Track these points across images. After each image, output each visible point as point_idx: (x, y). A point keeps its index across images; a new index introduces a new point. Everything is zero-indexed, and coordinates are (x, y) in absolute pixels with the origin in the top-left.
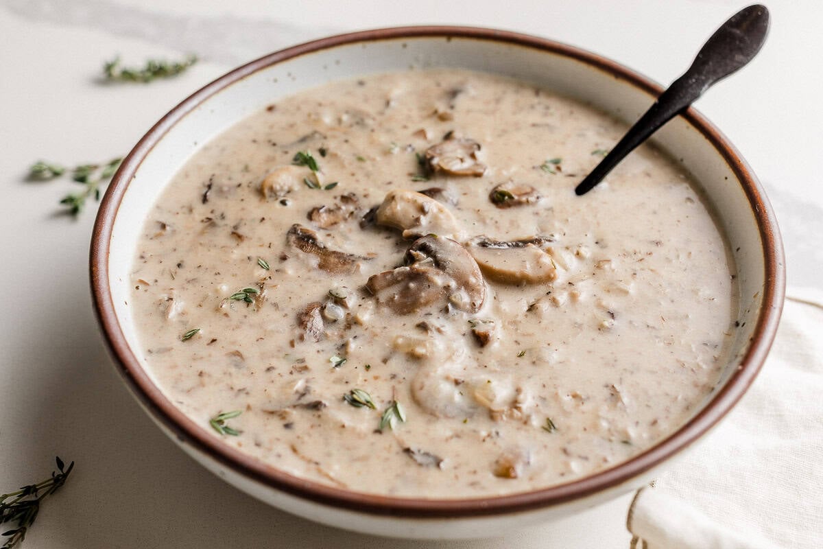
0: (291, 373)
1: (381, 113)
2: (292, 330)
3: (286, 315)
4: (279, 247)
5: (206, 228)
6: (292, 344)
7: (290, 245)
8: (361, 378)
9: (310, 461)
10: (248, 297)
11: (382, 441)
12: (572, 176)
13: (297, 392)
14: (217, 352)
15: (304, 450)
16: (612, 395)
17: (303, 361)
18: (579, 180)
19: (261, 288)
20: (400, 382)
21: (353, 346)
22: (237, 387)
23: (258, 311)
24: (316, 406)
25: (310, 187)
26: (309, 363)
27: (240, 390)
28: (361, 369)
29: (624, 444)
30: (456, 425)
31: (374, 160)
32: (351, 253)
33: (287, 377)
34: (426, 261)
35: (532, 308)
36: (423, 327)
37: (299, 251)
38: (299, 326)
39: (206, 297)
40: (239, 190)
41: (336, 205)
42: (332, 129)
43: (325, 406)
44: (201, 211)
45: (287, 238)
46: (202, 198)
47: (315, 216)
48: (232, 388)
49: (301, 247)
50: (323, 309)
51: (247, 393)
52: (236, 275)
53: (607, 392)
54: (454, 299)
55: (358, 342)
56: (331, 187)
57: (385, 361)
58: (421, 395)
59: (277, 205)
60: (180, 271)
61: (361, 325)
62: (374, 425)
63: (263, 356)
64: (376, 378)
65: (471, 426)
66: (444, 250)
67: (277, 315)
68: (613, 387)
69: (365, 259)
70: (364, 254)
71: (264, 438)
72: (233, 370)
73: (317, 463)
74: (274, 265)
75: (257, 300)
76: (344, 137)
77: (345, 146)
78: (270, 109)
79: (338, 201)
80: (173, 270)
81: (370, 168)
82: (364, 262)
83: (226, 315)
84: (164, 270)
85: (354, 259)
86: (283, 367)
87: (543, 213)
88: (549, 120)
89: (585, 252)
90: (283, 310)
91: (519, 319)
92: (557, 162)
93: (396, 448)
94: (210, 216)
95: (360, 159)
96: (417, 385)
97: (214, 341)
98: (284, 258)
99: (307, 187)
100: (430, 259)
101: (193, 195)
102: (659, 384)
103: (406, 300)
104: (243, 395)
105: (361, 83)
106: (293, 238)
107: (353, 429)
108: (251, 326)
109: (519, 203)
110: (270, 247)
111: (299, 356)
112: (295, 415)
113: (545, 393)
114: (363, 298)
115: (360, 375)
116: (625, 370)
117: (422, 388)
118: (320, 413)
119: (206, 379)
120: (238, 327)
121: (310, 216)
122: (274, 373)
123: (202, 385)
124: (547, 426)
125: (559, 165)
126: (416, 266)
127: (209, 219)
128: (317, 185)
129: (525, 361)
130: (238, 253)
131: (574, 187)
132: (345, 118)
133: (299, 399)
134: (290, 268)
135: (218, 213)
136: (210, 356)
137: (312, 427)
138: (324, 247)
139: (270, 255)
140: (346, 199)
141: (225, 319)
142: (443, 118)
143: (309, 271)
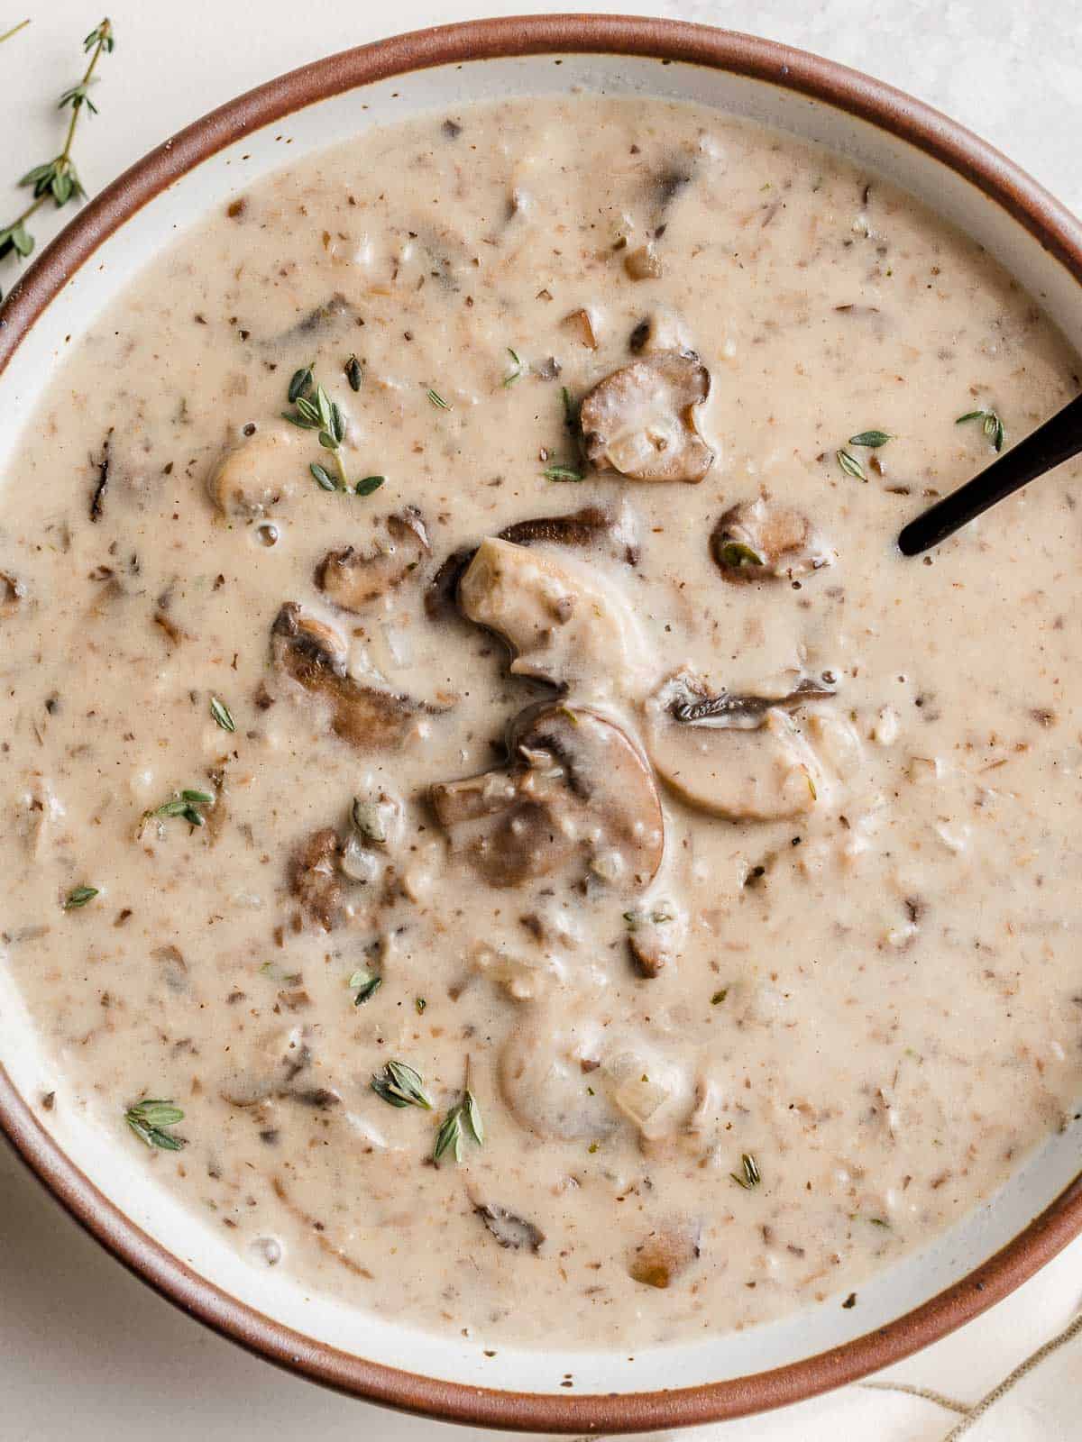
0: (277, 1010)
1: (492, 241)
2: (279, 902)
3: (265, 860)
4: (253, 668)
5: (100, 599)
6: (278, 938)
7: (276, 669)
8: (406, 1030)
9: (306, 1219)
10: (192, 811)
11: (439, 1184)
12: (901, 491)
13: (286, 1061)
14: (135, 944)
15: (296, 1191)
16: (874, 1111)
17: (296, 980)
18: (912, 508)
19: (219, 787)
20: (479, 1047)
21: (396, 950)
22: (174, 1038)
23: (212, 845)
24: (320, 1100)
25: (322, 486)
26: (309, 986)
27: (180, 1044)
28: (408, 1006)
29: (873, 1226)
30: (576, 1156)
31: (465, 404)
32: (404, 691)
33: (268, 1019)
34: (550, 774)
35: (756, 877)
36: (533, 927)
37: (296, 686)
38: (293, 895)
39: (107, 802)
40: (169, 482)
41: (376, 543)
42: (377, 290)
43: (337, 1101)
44: (89, 543)
45: (272, 646)
46: (88, 505)
47: (331, 579)
48: (165, 1038)
49: (300, 675)
50: (339, 851)
51: (194, 1051)
52: (166, 740)
53: (864, 1104)
54: (597, 869)
55: (407, 941)
56: (368, 486)
57: (455, 993)
58: (517, 1087)
59: (251, 539)
60: (53, 722)
61: (414, 901)
62: (425, 1145)
63: (222, 965)
64: (436, 1032)
65: (601, 1161)
66: (588, 755)
67: (248, 859)
68: (880, 1094)
69: (432, 711)
70: (429, 699)
71: (226, 1162)
72: (165, 994)
73: (319, 1226)
74: (244, 717)
75: (208, 817)
76: (404, 323)
77: (405, 353)
78: (236, 210)
79: (382, 532)
80: (39, 721)
81: (457, 432)
82: (429, 718)
83: (149, 852)
84: (20, 717)
85: (407, 710)
86: (261, 993)
87: (820, 602)
88: (876, 295)
89: (888, 731)
90: (260, 845)
91: (725, 906)
92: (874, 440)
93: (462, 1203)
94: (108, 561)
95: (435, 400)
96: (511, 1066)
97: (126, 913)
98: (263, 703)
99: (315, 485)
100: (559, 771)
101: (69, 492)
102: (968, 1090)
103: (504, 857)
104: (185, 1057)
105: (452, 128)
106: (283, 646)
107: (387, 1153)
108: (199, 882)
109: (770, 576)
110: (234, 665)
111: (291, 968)
112: (283, 1115)
113: (748, 1099)
114: (421, 829)
115: (407, 1021)
116: (909, 1052)
117: (518, 1076)
118: (326, 1116)
119: (116, 1015)
120: (172, 884)
121: (321, 576)
122: (244, 1006)
123: (109, 1026)
124: (740, 1175)
125: (879, 452)
126: (530, 783)
127: (106, 571)
128: (337, 481)
129: (724, 1014)
130: (169, 679)
131: (897, 527)
132: (408, 253)
133: (290, 1078)
134: (278, 729)
135: (124, 553)
136: (121, 952)
137: (313, 1143)
138: (348, 676)
139: (234, 687)
140: (399, 525)
141: (146, 862)
142: (635, 270)
143: (316, 739)
